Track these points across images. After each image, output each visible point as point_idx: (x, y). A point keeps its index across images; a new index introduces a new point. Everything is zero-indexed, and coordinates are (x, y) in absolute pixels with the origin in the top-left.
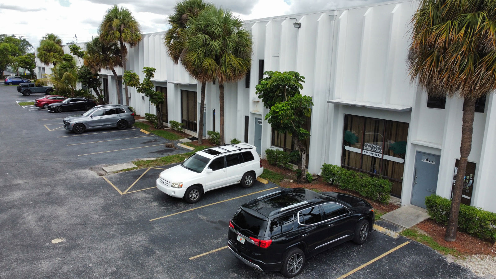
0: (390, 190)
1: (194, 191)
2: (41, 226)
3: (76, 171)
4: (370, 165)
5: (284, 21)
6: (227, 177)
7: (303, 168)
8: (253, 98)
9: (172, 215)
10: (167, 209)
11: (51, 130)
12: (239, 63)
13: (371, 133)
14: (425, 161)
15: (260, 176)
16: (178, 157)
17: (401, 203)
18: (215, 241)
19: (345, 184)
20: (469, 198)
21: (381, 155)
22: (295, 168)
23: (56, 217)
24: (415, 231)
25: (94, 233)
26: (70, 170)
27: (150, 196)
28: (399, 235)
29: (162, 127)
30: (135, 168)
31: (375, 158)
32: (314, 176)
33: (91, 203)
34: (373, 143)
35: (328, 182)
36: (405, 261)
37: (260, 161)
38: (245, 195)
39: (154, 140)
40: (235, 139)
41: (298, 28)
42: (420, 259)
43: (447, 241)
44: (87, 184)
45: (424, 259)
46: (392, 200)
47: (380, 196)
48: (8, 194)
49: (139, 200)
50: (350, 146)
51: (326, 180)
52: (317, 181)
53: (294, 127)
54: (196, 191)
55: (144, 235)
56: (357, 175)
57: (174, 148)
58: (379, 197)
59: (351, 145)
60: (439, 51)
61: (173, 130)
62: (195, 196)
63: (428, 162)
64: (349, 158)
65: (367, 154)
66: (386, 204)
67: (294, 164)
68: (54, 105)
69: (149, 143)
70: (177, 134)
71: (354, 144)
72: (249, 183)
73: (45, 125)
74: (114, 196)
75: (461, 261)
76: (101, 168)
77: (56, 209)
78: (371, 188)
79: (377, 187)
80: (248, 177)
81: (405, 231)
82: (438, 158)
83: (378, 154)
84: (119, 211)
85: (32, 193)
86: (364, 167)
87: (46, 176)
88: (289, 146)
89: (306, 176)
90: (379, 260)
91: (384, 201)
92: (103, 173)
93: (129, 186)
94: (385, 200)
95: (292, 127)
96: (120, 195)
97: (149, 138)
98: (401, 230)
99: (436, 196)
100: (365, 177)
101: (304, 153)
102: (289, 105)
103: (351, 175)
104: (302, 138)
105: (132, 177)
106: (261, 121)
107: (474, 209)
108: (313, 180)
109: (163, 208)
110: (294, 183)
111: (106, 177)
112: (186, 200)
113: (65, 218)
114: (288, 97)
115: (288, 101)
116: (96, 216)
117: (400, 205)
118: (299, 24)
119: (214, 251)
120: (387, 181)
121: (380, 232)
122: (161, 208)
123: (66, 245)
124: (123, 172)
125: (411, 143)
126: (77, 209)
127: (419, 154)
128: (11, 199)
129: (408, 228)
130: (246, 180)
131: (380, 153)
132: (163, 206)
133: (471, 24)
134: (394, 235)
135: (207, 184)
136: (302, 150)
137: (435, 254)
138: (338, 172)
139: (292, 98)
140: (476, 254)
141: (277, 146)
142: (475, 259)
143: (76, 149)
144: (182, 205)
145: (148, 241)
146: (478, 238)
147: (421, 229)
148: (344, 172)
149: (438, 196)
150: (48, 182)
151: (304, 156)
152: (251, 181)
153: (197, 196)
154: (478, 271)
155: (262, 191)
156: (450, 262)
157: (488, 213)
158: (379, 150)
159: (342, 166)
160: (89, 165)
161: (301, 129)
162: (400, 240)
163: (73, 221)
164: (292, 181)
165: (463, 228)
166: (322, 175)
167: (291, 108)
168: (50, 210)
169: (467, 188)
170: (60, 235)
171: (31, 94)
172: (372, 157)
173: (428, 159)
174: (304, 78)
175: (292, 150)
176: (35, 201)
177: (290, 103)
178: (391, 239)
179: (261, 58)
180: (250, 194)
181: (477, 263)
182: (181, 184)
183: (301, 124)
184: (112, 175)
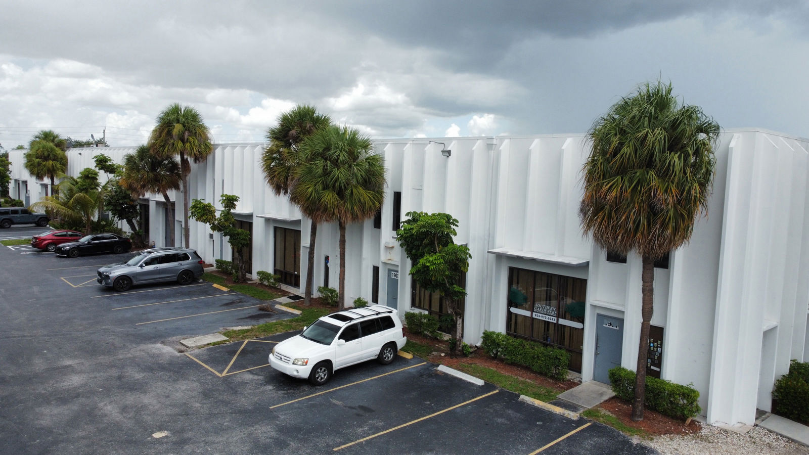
0: (568, 362)
1: (321, 369)
2: (130, 418)
3: (143, 346)
4: (543, 332)
5: (429, 145)
6: (362, 351)
7: (458, 338)
8: (386, 242)
9: (296, 400)
10: (287, 393)
11: (75, 286)
12: (368, 196)
13: (543, 289)
14: (607, 326)
15: (402, 349)
16: (281, 324)
17: (582, 379)
18: (360, 430)
19: (513, 357)
20: (658, 369)
21: (556, 318)
22: (446, 337)
23: (144, 407)
24: (598, 411)
25: (203, 424)
26: (134, 345)
27: (260, 377)
28: (578, 415)
29: (244, 280)
30: (225, 341)
31: (548, 322)
32: (471, 347)
33: (184, 388)
34: (545, 302)
35: (490, 356)
36: (586, 444)
37: (403, 329)
38: (386, 374)
39: (238, 299)
40: (360, 299)
41: (448, 156)
42: (604, 441)
43: (634, 421)
44: (167, 364)
45: (607, 441)
46: (571, 376)
47: (556, 371)
48: (62, 379)
49: (247, 383)
50: (517, 307)
51: (488, 352)
52: (475, 354)
53: (448, 285)
54: (323, 369)
55: (267, 424)
56: (527, 344)
57: (271, 312)
58: (554, 372)
59: (519, 307)
60: (611, 207)
61: (262, 284)
62: (323, 376)
63: (611, 327)
64: (516, 323)
65: (538, 318)
66: (564, 381)
67: (443, 332)
68: (67, 246)
69: (233, 305)
70: (270, 291)
71: (522, 305)
72: (389, 358)
73: (62, 278)
74: (211, 379)
75: (648, 442)
76: (177, 342)
77: (139, 397)
78: (545, 360)
79: (552, 359)
80: (387, 350)
81: (586, 412)
82: (621, 322)
83: (552, 317)
84: (226, 397)
85: (96, 377)
86: (535, 334)
87: (104, 354)
88: (435, 308)
89: (462, 348)
90: (557, 444)
91: (561, 377)
92: (182, 348)
93: (227, 366)
94: (562, 375)
95: (445, 284)
96: (218, 377)
97: (230, 297)
98: (581, 411)
99: (620, 368)
100: (537, 347)
101: (460, 318)
102: (442, 258)
103: (520, 344)
104: (456, 298)
105: (227, 354)
106: (396, 273)
107: (663, 382)
108: (471, 353)
109: (282, 392)
110: (447, 357)
111: (189, 354)
112: (311, 382)
113: (156, 407)
114: (439, 247)
115: (440, 252)
116: (198, 405)
117: (581, 382)
118: (449, 152)
119: (361, 440)
120: (564, 352)
121: (558, 413)
122: (279, 392)
123: (174, 439)
124: (211, 347)
125: (591, 305)
126: (168, 397)
127: (601, 318)
128: (70, 385)
129: (589, 408)
130: (385, 353)
131: (554, 316)
132: (282, 390)
133: (641, 181)
134: (573, 416)
135: (337, 360)
136: (457, 314)
137: (619, 436)
138: (503, 341)
139: (446, 249)
140: (665, 434)
141: (419, 307)
142: (664, 439)
143: (129, 315)
144: (306, 388)
145: (276, 431)
146: (669, 416)
147: (605, 409)
148: (511, 341)
149: (623, 369)
150: (110, 363)
151: (459, 321)
152: (391, 355)
153: (325, 375)
154: (666, 451)
155: (406, 368)
156: (635, 443)
157: (678, 386)
158: (553, 312)
159: (508, 334)
160: (159, 337)
161: (455, 286)
162: (580, 422)
163: (168, 411)
164: (443, 355)
165: (652, 405)
166: (482, 346)
167: (444, 261)
168: (132, 399)
169: (656, 358)
170: (160, 429)
171: (12, 226)
172: (545, 321)
173: (610, 324)
174: (458, 222)
175: (440, 312)
176: (104, 387)
177: (444, 256)
178: (570, 421)
179: (397, 190)
180: (391, 373)
181: (665, 443)
182: (306, 360)
183: (455, 279)
184: (197, 351)
